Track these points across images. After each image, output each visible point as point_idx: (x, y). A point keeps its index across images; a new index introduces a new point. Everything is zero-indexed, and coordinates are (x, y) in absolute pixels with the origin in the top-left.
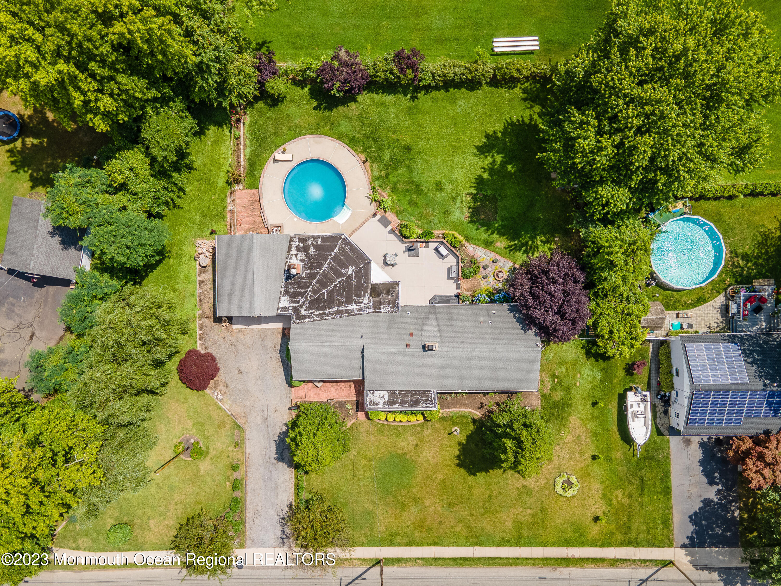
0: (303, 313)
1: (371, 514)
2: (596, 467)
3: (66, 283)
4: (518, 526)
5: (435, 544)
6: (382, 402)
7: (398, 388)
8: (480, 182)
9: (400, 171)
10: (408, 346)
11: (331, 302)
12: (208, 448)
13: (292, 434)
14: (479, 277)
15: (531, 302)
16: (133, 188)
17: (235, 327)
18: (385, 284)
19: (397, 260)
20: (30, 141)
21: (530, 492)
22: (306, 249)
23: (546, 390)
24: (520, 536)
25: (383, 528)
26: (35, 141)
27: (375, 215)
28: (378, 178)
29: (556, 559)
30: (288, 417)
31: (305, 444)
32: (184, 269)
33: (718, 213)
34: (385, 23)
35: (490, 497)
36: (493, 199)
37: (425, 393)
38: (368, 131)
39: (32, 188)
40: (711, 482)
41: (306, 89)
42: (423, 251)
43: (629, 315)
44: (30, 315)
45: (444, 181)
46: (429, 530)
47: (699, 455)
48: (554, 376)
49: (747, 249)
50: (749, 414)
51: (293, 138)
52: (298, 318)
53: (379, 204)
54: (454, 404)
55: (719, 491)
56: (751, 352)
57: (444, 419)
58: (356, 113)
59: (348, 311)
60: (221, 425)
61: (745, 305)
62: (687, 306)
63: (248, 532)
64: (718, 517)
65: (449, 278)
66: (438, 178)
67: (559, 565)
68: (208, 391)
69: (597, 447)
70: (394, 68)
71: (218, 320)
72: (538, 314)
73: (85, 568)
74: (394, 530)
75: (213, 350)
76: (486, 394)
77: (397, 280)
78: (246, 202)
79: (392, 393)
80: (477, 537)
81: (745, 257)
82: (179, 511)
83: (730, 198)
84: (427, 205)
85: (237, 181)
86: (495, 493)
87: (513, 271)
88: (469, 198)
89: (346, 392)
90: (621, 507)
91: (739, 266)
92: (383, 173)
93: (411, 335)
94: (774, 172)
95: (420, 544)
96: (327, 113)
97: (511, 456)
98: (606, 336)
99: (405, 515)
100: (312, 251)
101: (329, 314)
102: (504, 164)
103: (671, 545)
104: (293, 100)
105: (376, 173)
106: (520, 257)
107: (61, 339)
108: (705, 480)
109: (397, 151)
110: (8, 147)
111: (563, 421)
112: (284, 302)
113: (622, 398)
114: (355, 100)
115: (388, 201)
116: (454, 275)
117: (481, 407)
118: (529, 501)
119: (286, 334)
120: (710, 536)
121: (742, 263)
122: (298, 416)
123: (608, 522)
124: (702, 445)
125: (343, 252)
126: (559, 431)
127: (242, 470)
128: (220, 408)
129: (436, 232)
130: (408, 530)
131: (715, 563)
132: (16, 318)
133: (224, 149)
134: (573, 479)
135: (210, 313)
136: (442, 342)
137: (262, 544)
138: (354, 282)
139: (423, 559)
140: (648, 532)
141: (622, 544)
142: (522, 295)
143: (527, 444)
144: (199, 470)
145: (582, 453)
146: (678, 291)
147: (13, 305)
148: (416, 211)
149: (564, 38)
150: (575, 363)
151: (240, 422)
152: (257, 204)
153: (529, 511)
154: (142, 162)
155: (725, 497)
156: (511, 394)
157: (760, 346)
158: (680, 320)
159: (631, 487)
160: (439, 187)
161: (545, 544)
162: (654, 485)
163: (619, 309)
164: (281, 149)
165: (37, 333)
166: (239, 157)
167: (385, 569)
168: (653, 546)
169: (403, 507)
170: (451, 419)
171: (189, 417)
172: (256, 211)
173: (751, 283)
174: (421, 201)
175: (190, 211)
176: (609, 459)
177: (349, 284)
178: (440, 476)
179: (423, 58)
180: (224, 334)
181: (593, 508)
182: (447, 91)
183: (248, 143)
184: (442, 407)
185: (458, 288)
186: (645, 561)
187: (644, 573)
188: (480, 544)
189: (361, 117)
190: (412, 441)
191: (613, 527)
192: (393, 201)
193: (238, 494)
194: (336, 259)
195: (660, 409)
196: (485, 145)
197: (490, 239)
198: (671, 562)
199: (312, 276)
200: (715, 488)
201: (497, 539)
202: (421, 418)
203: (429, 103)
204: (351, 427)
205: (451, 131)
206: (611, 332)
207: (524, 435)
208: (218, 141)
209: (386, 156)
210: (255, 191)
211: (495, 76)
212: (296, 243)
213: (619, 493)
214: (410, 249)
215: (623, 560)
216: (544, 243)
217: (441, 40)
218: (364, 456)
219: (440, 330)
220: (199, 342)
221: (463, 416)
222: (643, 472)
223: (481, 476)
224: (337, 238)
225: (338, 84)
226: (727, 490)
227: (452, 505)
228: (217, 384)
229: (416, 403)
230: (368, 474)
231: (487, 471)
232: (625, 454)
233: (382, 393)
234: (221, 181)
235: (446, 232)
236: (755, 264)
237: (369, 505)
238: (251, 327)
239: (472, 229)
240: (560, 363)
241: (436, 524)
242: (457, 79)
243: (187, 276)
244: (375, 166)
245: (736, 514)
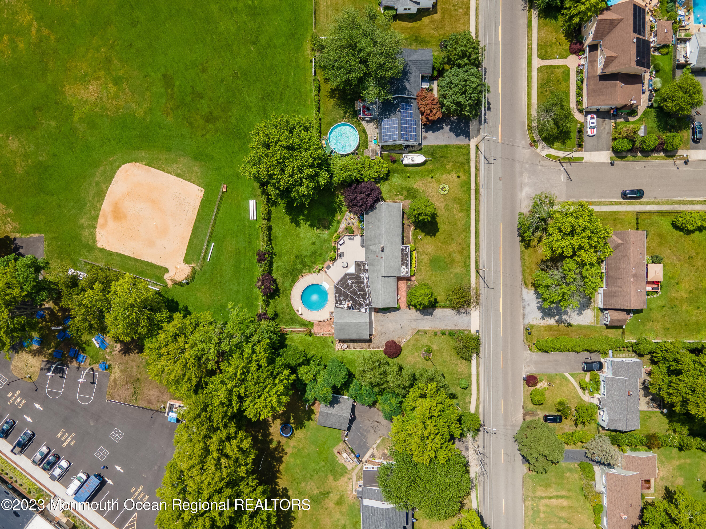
0: (367, 302)
1: (456, 274)
2: (436, 176)
3: (354, 407)
4: (461, 210)
5: (469, 247)
6: (406, 269)
7: (400, 262)
8: (312, 226)
9: (307, 261)
10: (382, 258)
11: (363, 290)
12: (427, 346)
13: (418, 307)
14: (353, 226)
15: (364, 207)
16: (315, 372)
17: (374, 333)
18: (356, 267)
19: (345, 262)
20: (292, 421)
21: (447, 205)
22: (340, 301)
23: (402, 198)
24: (466, 209)
25: (462, 269)
26: (292, 418)
27: (325, 272)
28: (309, 270)
29: (476, 194)
30: (413, 309)
31: (420, 300)
32: (349, 355)
33: (327, 124)
34: (242, 267)
35: (449, 222)
36: (319, 220)
37: (403, 250)
38: (289, 274)
39: (312, 420)
40: (442, 128)
41: (270, 301)
42: (341, 251)
43: (370, 165)
44: (368, 423)
45: (311, 241)
46: (463, 249)
47: (430, 133)
48: (396, 194)
49: (342, 112)
50: (411, 117)
51: (292, 307)
52: (369, 304)
53: (320, 270)
54: (408, 238)
55: (446, 125)
56: (385, 115)
57: (415, 243)
58: (281, 279)
59: (367, 283)
60: (417, 340)
61: (366, 115)
62: (366, 137)
63: (464, 328)
64: (456, 125)
65: (353, 239)
66: (310, 244)
67: (478, 193)
68: (402, 346)
69: (427, 176)
70: (264, 262)
71: (370, 341)
72: (369, 204)
73: (478, 399)
74: (463, 264)
75: (384, 343)
76: (403, 224)
77: (354, 262)
78: (319, 328)
79: (402, 265)
80: (466, 228)
81: (345, 113)
82: (455, 358)
83: (320, 119)
84: (321, 249)
85: (310, 331)
86: (447, 220)
87: (350, 212)
88: (318, 230)
89: (403, 285)
90: (453, 166)
91: (349, 116)
92: (307, 268)
93: (377, 256)
94: (309, 100)
95: (470, 253)
96: (281, 292)
97: (425, 217)
98: (379, 173)
99: (457, 259)
100: (341, 298)
101: (368, 291)
102: (304, 215)
103: (469, 145)
104: (275, 307)
105: (307, 271)
106: (344, 209)
107: (378, 409)
108: (441, 130)
109: (298, 262)
110: (295, 430)
111: (416, 191)
112: (363, 310)
113: (406, 165)
114: (275, 280)
115: (320, 266)
116: (352, 237)
117: (410, 226)
118: (451, 205)
119: (378, 310)
120: (465, 129)
121: (348, 114)
122: (413, 306)
123: (459, 172)
124: (426, 131)
125: (342, 285)
126: (420, 192)
127: (437, 331)
128: (409, 340)
129: (333, 245)
130: (463, 258)
131: (477, 127)
132: (369, 428)
133: (296, 337)
134: (441, 186)
135: (368, 344)
136: (380, 243)
137: (469, 322)
138: (354, 281)
139: (476, 252)
140: (464, 155)
141: (469, 166)
142: (361, 210)
143: (420, 211)
144: (436, 350)
145: (430, 182)
146: (360, 141)
147: (363, 430)
148: (324, 254)
149: (250, 189)
150: (391, 185)
151: (415, 332)
152: (320, 323)
153: (455, 206)
154: (304, 368)
155: (449, 122)
156: (403, 213)
157: (383, 111)
158: (373, 140)
159: (445, 162)
160: (313, 244)
161: (469, 199)
162: (444, 152)
163: (367, 169)
164: (297, 312)
165: (376, 420)
166: (299, 331)
167: (480, 268)
168: (470, 153)
169: (453, 260)
170: (415, 239)
171: (413, 354)
172: (323, 323)
173: (357, 110)
174: (319, 252)
175: (323, 353)
176: (433, 171)
177: (356, 283)
178: (440, 244)
179: (260, 250)
180: (377, 338)
181: (454, 178)
182: (272, 240)
183: (294, 327)
184: (410, 243)
185: (357, 235)
186: (476, 156)
187: (481, 157)
188: (469, 227)
189: (283, 277)
190: (424, 256)
191: (462, 170)
192: (320, 264)
193: (447, 333)
194: (345, 288)
195: (411, 149)
196: (296, 223)
197: (336, 221)
198: (476, 146)
199: (352, 298)
200: (444, 126)
201: (467, 220)
202: (414, 252)
203: (277, 247)
204: (418, 283)
205: (289, 238)
206: (377, 172)
207: (416, 212)
208: (292, 340)
209: (300, 266)
210: (314, 324)
211: (267, 219)
212: (338, 305)
213: (447, 167)
214: (341, 256)
215: (476, 166)
216: (338, 198)
217: (250, 242)
218: (431, 277)
219: (376, 244)
220: (380, 349)
221: (414, 234)
222: (438, 157)
223: (439, 226)
224: (336, 287)
225: (271, 286)
226: (445, 122)
227: (452, 239)
228: (399, 342)
229: (406, 254)
230: (438, 275)
231: (437, 224)
232: (430, 164)
233: (402, 269)
234: (310, 339)
235: (333, 240)
236: (348, 109)
237: (452, 275)
238: (374, 326)
239: (332, 228)
240: (391, 192)
241: (461, 246)
242: (269, 236)
243: (351, 354)
244: (304, 271)
245: (455, 118)
